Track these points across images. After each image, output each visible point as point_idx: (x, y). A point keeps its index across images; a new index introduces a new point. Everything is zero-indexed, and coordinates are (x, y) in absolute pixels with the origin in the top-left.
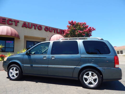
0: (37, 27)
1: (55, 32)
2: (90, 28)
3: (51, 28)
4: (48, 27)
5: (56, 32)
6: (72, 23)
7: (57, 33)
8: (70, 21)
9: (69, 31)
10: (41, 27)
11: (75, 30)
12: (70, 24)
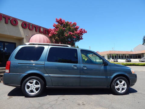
0: (9, 21)
1: (36, 31)
2: (81, 29)
3: (31, 24)
4: (27, 23)
5: (38, 30)
6: (60, 22)
7: (39, 32)
8: (58, 19)
9: (57, 31)
10: (16, 22)
11: (64, 30)
12: (57, 22)
